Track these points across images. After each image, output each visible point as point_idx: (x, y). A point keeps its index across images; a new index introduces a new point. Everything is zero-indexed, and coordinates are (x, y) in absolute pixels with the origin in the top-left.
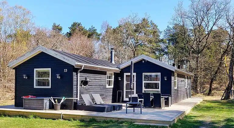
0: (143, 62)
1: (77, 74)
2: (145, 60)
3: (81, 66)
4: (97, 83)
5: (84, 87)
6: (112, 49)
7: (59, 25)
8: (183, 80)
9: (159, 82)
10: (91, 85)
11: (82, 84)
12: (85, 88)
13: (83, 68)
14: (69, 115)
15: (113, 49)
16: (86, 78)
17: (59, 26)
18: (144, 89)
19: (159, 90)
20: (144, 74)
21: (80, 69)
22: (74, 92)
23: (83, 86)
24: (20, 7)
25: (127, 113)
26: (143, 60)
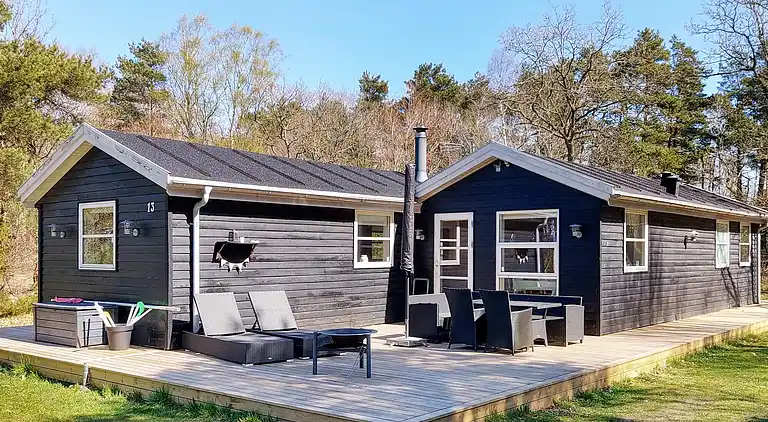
0: (498, 170)
1: (190, 220)
2: (503, 162)
3: (201, 190)
4: (302, 250)
5: (232, 265)
6: (419, 130)
7: (379, 77)
8: (693, 238)
9: (555, 245)
10: (268, 260)
11: (219, 256)
12: (238, 269)
13: (206, 198)
14: (105, 371)
15: (424, 130)
16: (231, 235)
17: (380, 81)
18: (501, 274)
19: (556, 275)
20: (501, 216)
21: (199, 200)
22: (176, 284)
23: (223, 262)
24: (246, 31)
25: (315, 373)
26: (498, 161)
